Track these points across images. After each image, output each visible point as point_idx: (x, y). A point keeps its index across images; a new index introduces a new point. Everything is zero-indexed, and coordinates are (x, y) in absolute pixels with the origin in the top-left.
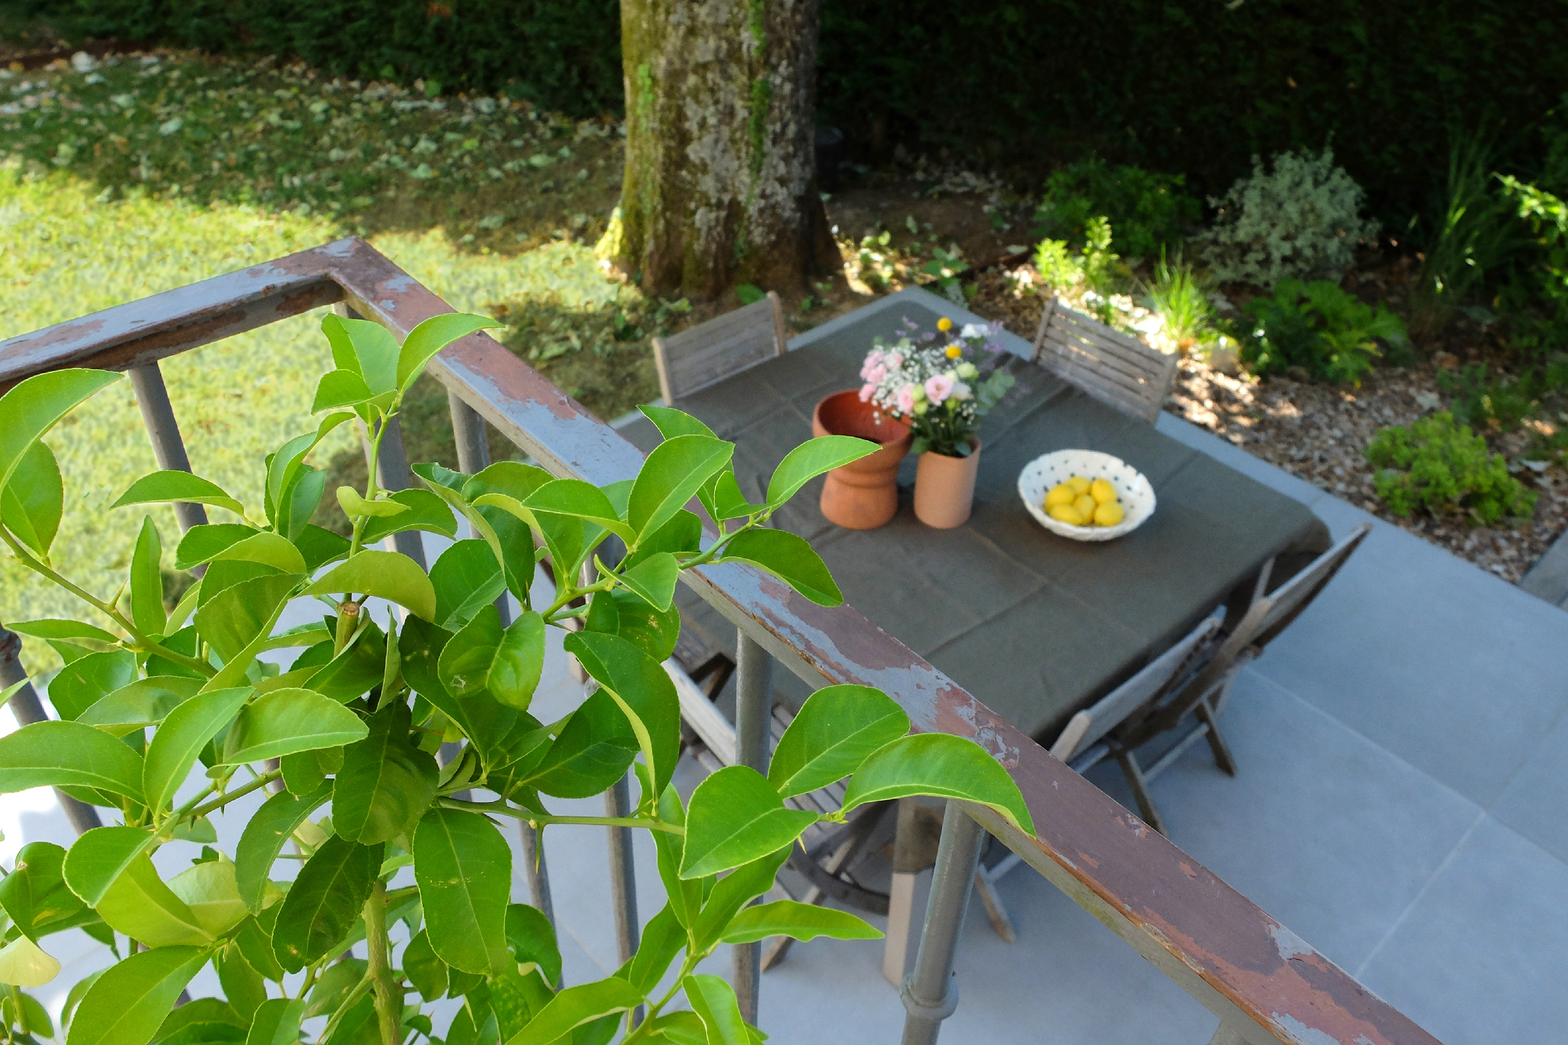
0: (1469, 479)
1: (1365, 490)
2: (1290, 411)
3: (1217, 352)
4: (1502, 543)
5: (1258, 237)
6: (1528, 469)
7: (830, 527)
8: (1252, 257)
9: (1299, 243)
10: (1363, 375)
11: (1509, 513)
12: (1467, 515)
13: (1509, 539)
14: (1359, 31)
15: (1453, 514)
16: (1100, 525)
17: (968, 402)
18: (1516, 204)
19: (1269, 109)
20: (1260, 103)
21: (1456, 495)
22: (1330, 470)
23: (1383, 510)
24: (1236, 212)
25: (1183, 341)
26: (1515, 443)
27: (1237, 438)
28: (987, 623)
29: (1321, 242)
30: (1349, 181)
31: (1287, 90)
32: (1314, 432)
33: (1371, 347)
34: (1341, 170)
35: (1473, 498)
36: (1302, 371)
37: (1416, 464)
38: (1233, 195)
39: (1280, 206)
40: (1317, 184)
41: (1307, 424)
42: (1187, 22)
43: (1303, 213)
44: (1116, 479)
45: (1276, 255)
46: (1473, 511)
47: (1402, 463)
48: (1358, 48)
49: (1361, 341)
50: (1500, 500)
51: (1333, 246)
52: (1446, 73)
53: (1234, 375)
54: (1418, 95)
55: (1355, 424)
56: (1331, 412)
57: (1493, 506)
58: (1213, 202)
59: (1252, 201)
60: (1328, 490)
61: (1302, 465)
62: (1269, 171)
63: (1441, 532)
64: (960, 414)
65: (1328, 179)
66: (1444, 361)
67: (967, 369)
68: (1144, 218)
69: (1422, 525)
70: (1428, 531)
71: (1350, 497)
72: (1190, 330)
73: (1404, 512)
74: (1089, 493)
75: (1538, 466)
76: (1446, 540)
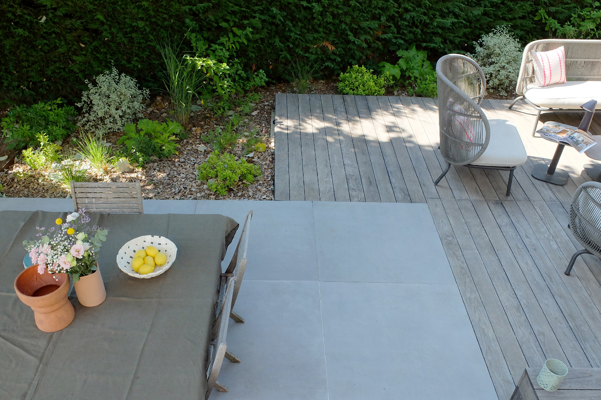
0: (239, 172)
1: (207, 192)
2: (161, 175)
3: (120, 165)
4: (259, 187)
5: (106, 113)
6: (249, 157)
7: (51, 335)
8: (107, 121)
9: (124, 108)
10: (177, 149)
11: (255, 176)
12: (243, 183)
13: (260, 185)
14: (100, 17)
15: (239, 186)
16: (161, 265)
17: (90, 249)
18: (194, 65)
19: (78, 59)
20: (74, 58)
21: (237, 179)
22: (190, 191)
23: (217, 196)
24: (90, 105)
25: (104, 166)
26: (238, 150)
27: (151, 195)
28: (149, 332)
29: (131, 105)
30: (128, 78)
31: (82, 49)
32: (175, 179)
33: (173, 138)
34: (123, 75)
35: (242, 177)
36: (155, 158)
37: (219, 174)
38: (84, 98)
39: (108, 97)
40: (117, 83)
41: (170, 177)
42: (27, 34)
43: (119, 97)
44: (152, 243)
45: (117, 117)
46: (244, 181)
47: (214, 176)
48: (102, 23)
49: (169, 137)
50: (250, 173)
51: (136, 105)
52: (141, 24)
53: (132, 171)
54: (134, 35)
55: (186, 169)
56: (175, 169)
57: (250, 177)
58: (79, 105)
59: (95, 99)
60: (195, 199)
61: (180, 194)
62: (95, 84)
63: (240, 194)
64: (89, 255)
65: (119, 79)
66: (196, 130)
67: (81, 236)
68: (55, 123)
69: (233, 195)
70: (235, 196)
71: (204, 197)
72: (104, 161)
73: (225, 193)
74: (147, 255)
75: (251, 155)
76: (242, 196)
